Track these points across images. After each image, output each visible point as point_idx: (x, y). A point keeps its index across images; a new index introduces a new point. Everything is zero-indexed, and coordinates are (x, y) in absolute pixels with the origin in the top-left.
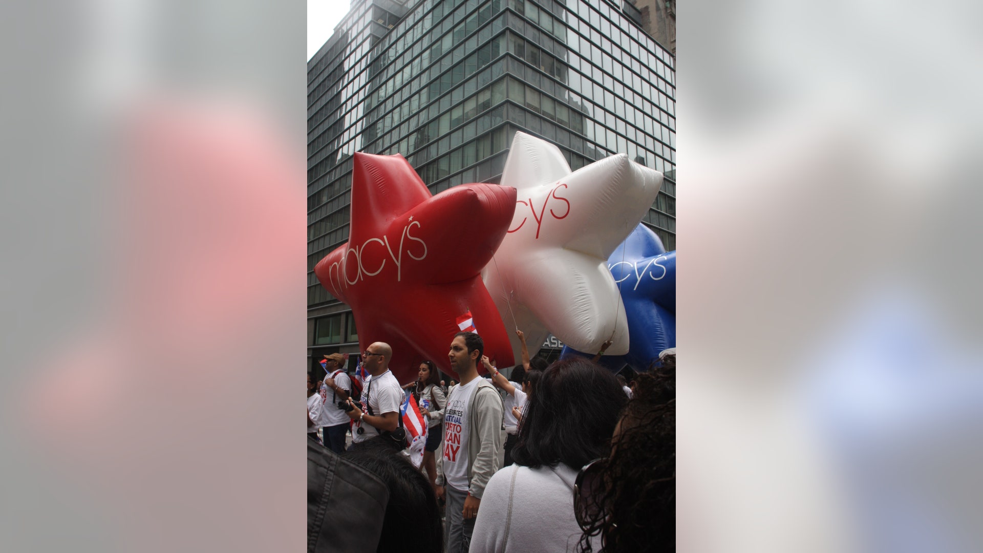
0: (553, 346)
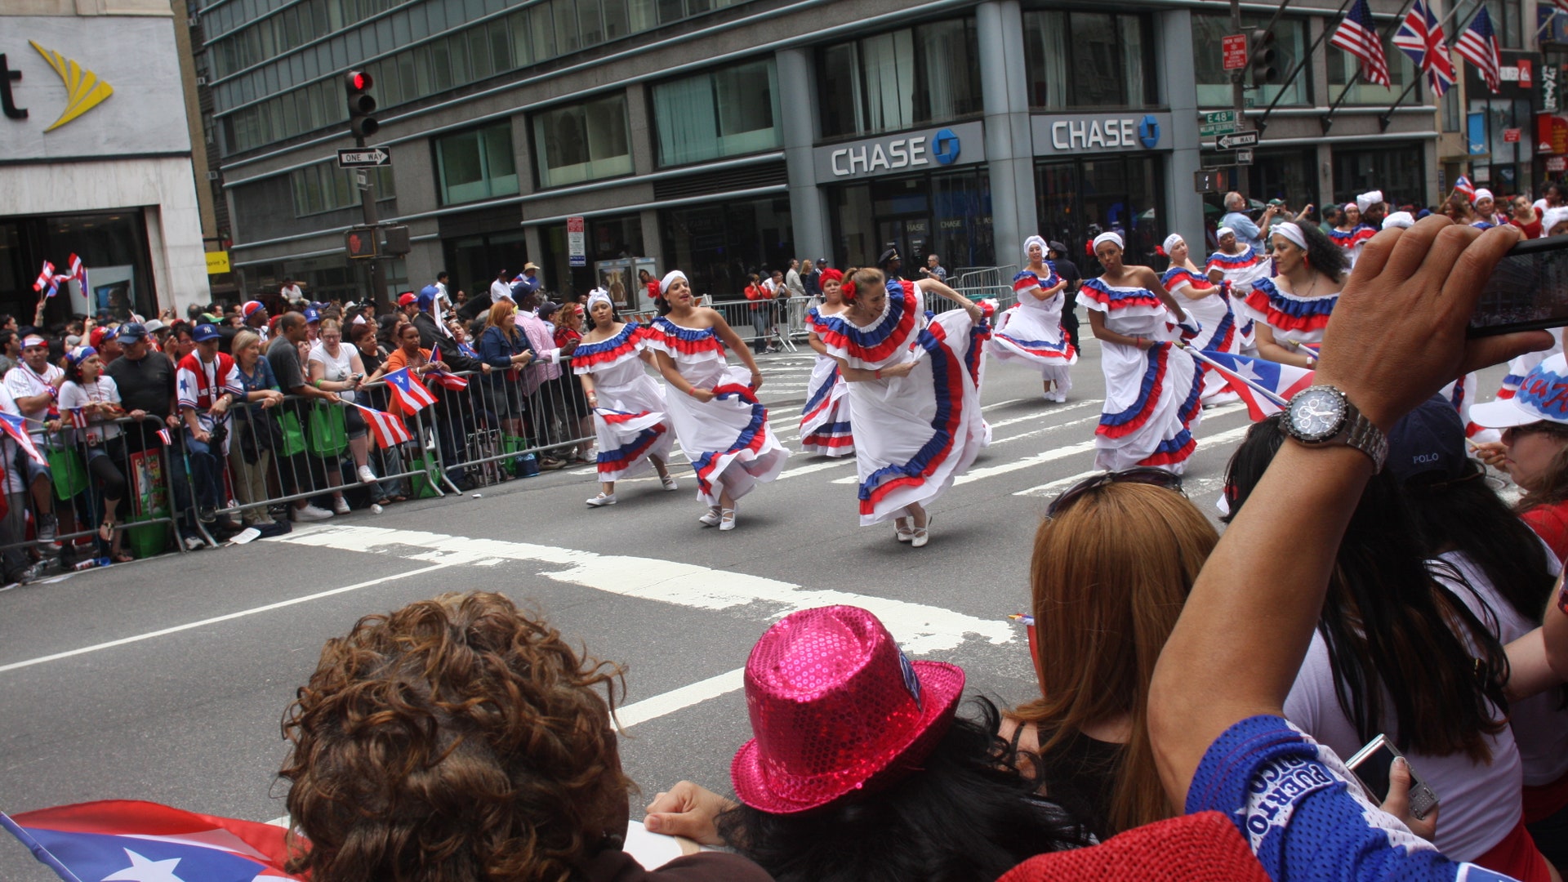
0: (1110, 143)
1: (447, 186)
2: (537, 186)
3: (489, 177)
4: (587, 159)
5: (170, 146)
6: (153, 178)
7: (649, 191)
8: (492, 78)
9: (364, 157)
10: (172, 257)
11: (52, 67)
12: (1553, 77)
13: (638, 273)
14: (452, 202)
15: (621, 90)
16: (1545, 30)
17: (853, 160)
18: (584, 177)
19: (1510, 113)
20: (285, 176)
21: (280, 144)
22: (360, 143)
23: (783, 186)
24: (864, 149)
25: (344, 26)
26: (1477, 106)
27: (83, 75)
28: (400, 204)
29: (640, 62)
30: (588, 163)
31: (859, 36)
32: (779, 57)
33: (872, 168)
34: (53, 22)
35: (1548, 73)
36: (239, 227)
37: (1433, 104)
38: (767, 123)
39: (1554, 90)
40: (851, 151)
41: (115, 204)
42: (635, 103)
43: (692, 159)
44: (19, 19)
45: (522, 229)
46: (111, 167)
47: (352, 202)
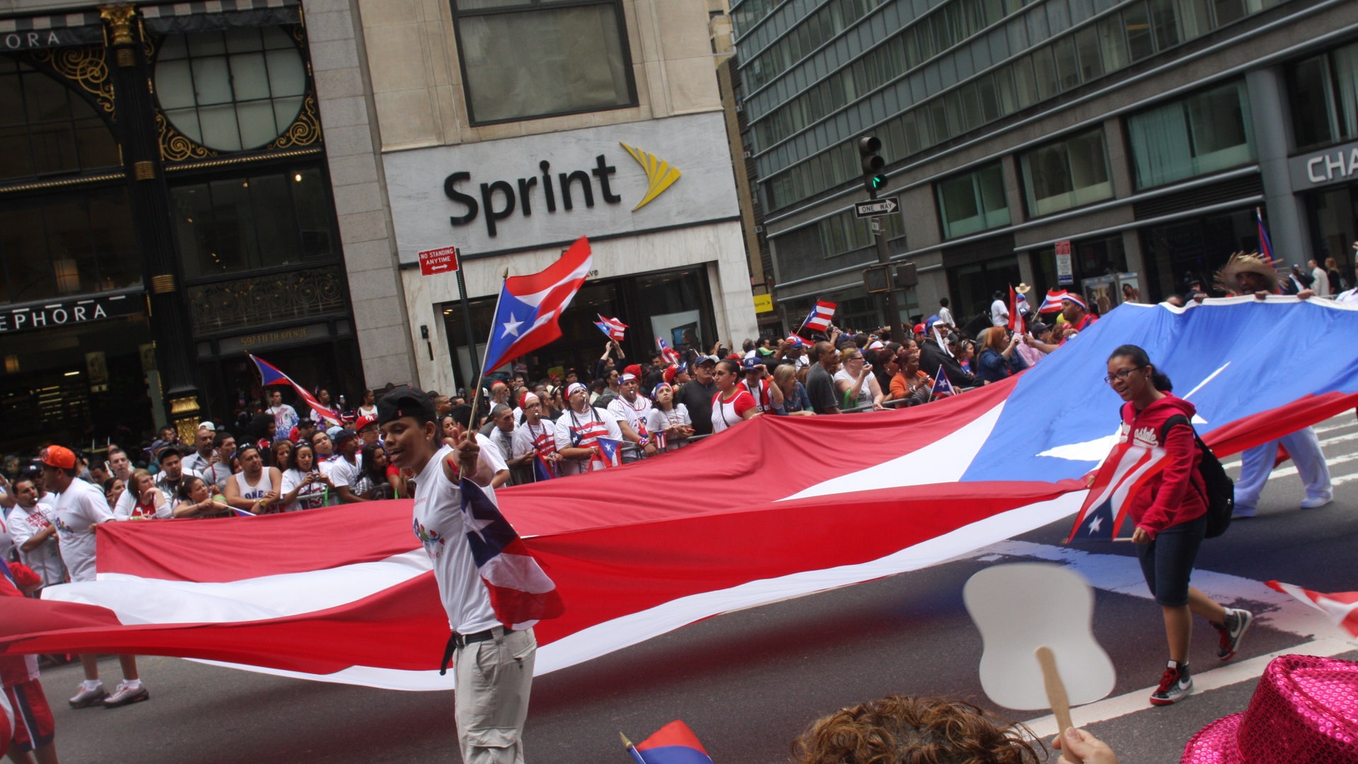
1: (949, 222)
2: (1026, 216)
3: (984, 212)
4: (1071, 189)
5: (724, 213)
6: (712, 239)
7: (1130, 213)
8: (982, 128)
9: (877, 208)
10: (728, 301)
11: (637, 160)
13: (1121, 287)
14: (953, 236)
15: (1099, 125)
17: (1329, 166)
18: (1066, 206)
20: (815, 225)
21: (809, 200)
22: (873, 195)
23: (1259, 197)
24: (1341, 155)
25: (857, 97)
27: (659, 164)
28: (909, 241)
29: (1115, 98)
30: (1072, 193)
31: (1330, 49)
32: (1249, 78)
33: (1350, 172)
34: (637, 127)
36: (780, 270)
38: (1240, 138)
40: (1327, 158)
41: (685, 263)
42: (1113, 135)
43: (1168, 180)
44: (612, 127)
45: (1015, 255)
46: (681, 234)
47: (869, 243)
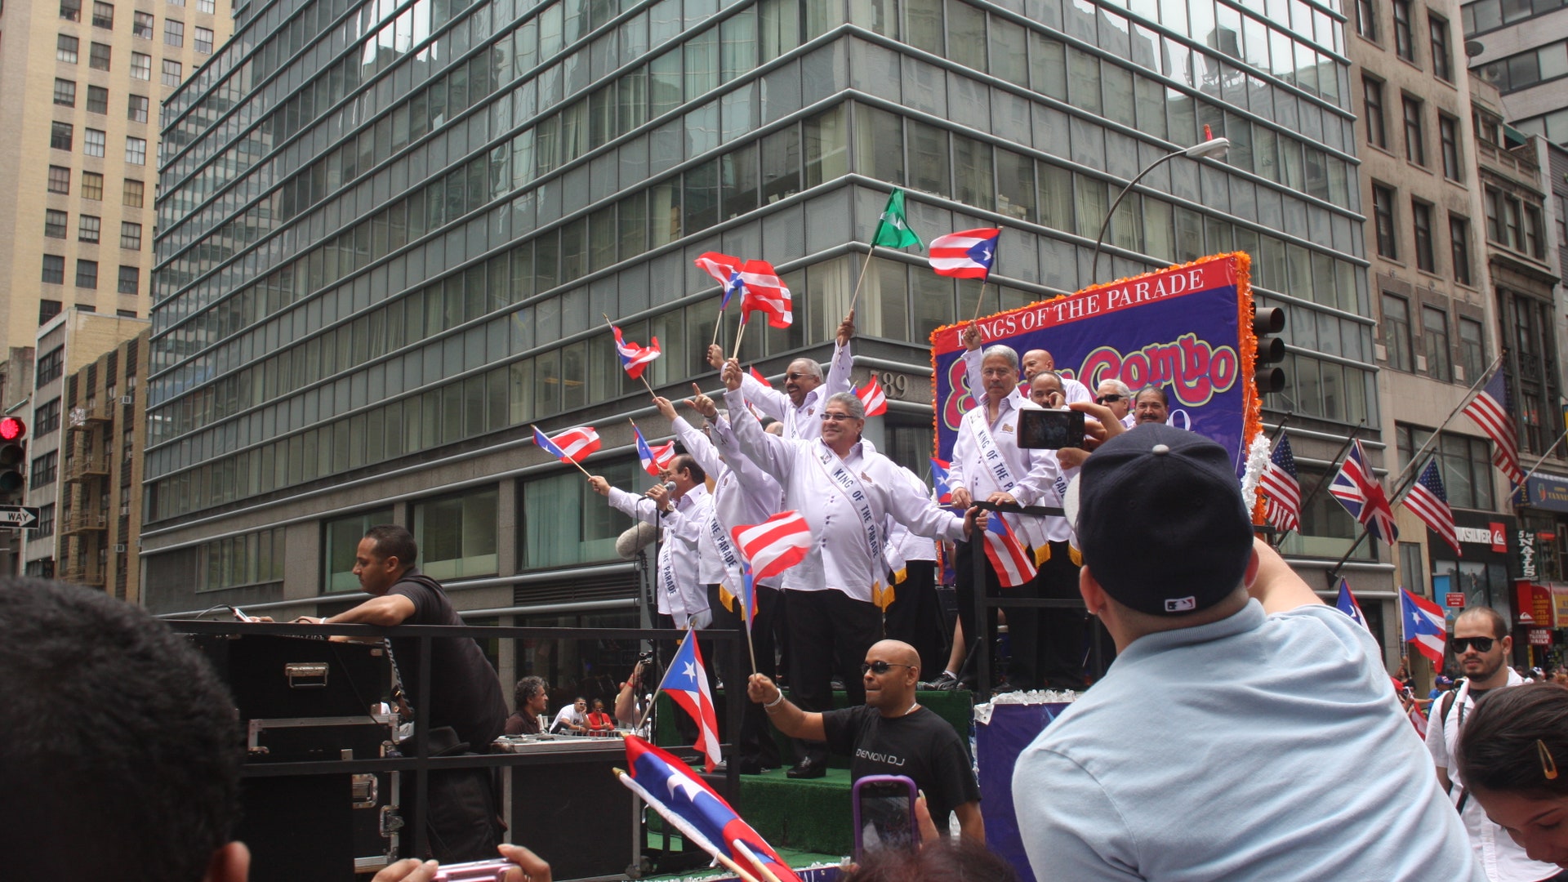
1: (331, 572)
4: (459, 556)
7: (509, 595)
8: (383, 463)
12: (1531, 543)
14: (336, 590)
15: (494, 485)
16: (1519, 492)
18: (453, 576)
19: (1484, 578)
20: (193, 548)
21: (194, 515)
23: (634, 600)
25: (264, 401)
26: (1443, 568)
28: (286, 587)
29: (515, 456)
30: (458, 560)
35: (1525, 538)
36: (147, 598)
37: (1391, 562)
39: (1532, 556)
42: (506, 498)
43: (553, 565)
47: (246, 581)
